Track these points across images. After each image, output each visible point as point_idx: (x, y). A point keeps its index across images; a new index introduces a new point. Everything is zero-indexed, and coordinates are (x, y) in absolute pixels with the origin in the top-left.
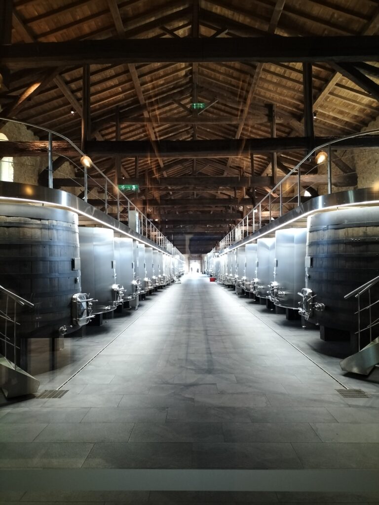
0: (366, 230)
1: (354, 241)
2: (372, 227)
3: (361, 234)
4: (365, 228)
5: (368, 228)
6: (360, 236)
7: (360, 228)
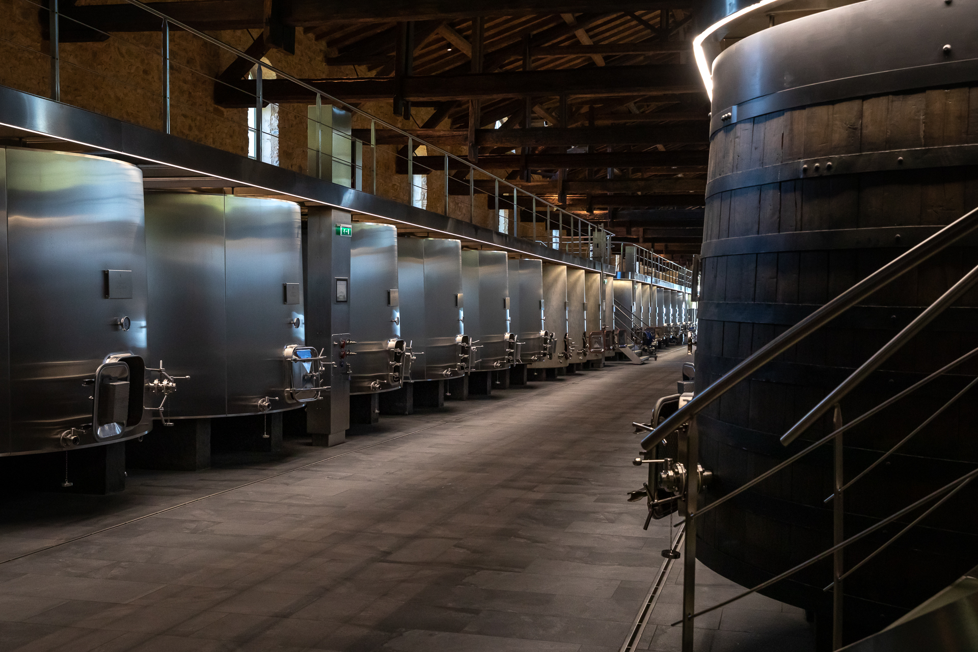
0: (861, 115)
1: (811, 174)
2: (883, 101)
3: (839, 135)
4: (856, 105)
5: (868, 107)
6: (834, 150)
7: (838, 107)
